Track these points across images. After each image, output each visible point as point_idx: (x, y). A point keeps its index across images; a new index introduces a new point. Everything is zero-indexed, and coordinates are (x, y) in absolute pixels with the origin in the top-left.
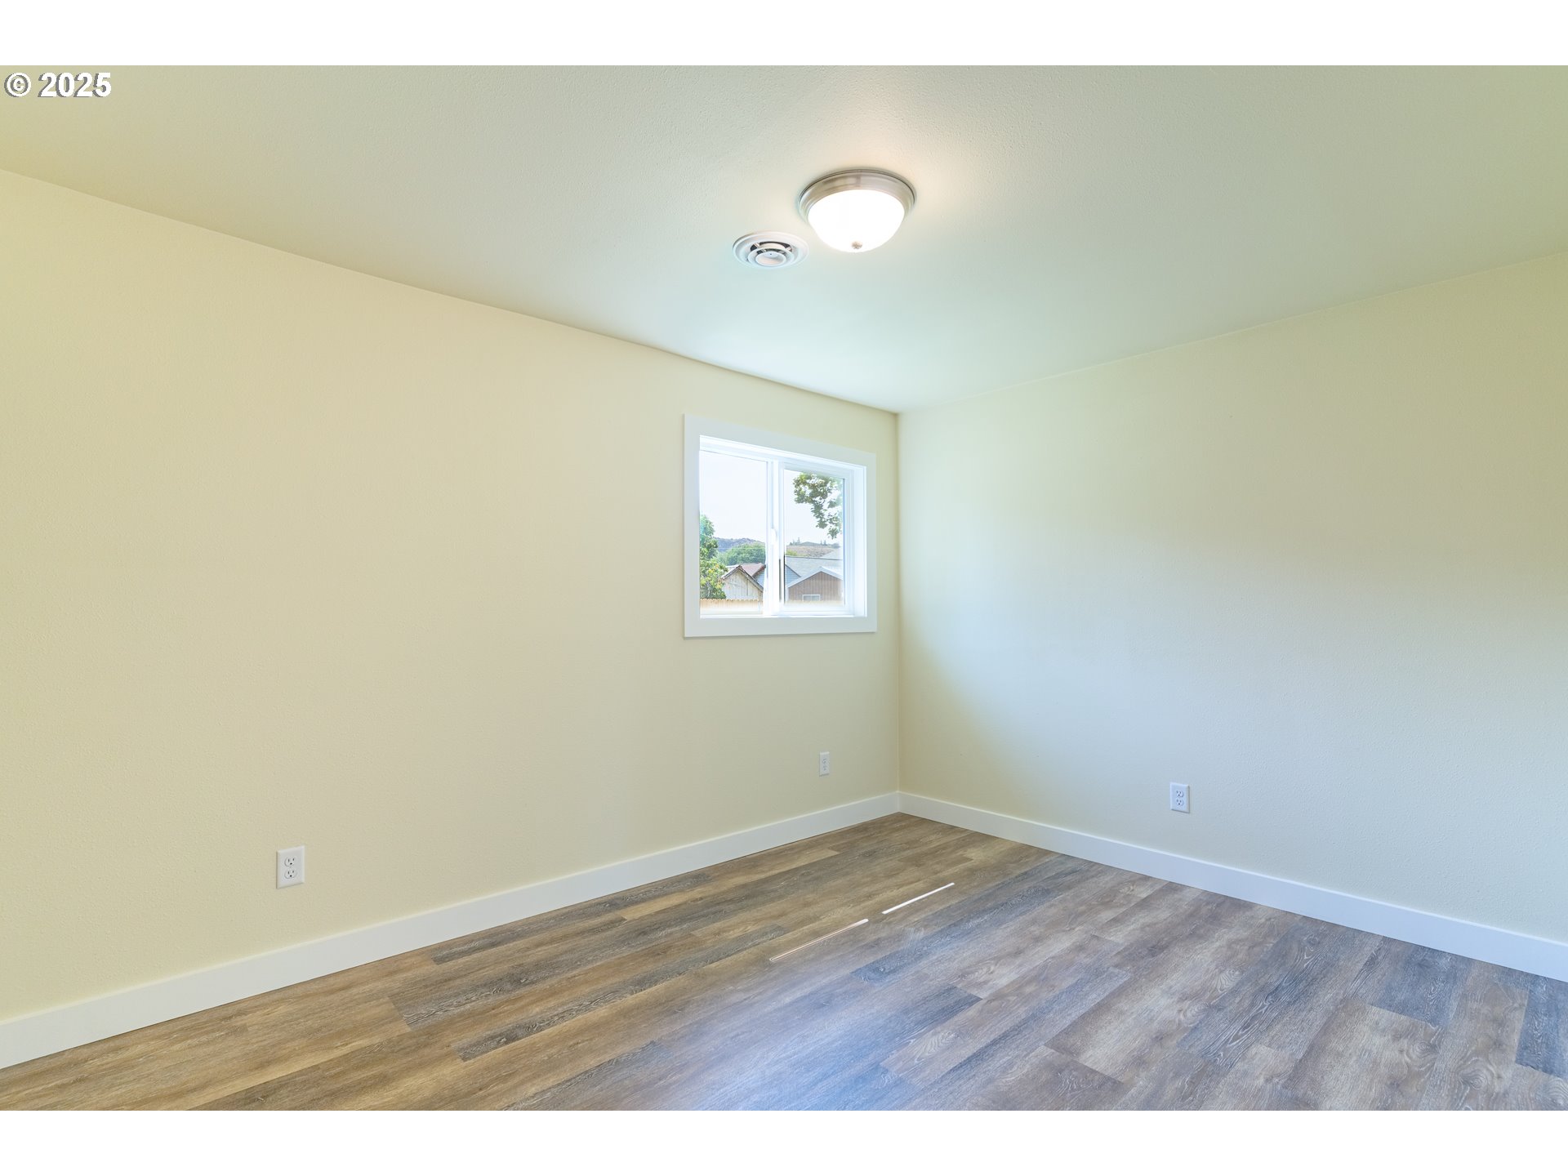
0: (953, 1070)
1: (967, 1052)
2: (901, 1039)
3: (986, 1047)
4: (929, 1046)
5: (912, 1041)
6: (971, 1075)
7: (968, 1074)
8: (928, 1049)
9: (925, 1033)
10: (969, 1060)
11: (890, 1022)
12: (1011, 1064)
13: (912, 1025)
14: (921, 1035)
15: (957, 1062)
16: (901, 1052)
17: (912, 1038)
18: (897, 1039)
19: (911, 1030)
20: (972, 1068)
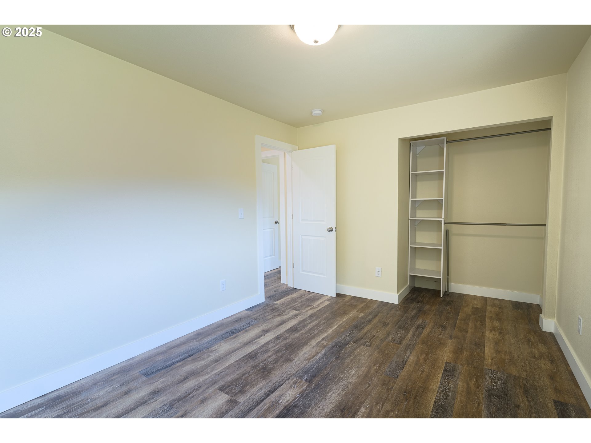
0: (281, 385)
1: (276, 394)
2: (303, 396)
3: (267, 398)
4: (291, 394)
5: (298, 395)
6: (275, 384)
7: (276, 384)
8: (291, 393)
9: (293, 400)
10: (275, 390)
11: (309, 404)
12: (258, 391)
13: (299, 404)
14: (295, 399)
15: (280, 388)
16: (302, 389)
17: (298, 397)
18: (304, 395)
19: (299, 401)
20: (274, 387)
